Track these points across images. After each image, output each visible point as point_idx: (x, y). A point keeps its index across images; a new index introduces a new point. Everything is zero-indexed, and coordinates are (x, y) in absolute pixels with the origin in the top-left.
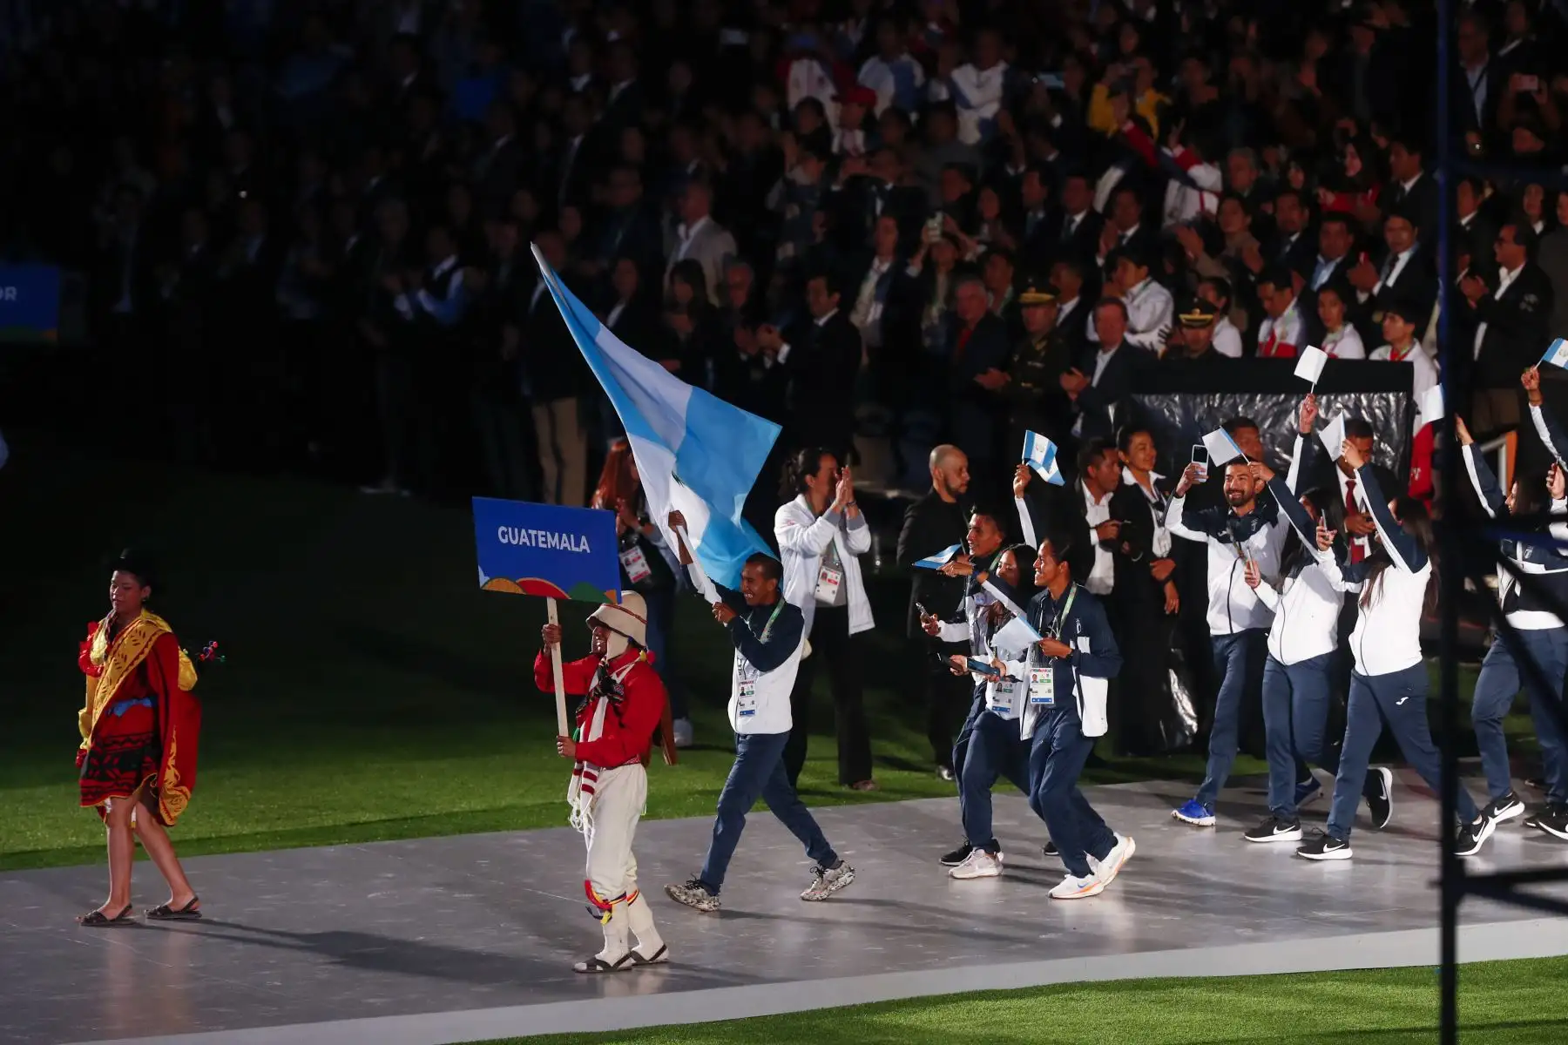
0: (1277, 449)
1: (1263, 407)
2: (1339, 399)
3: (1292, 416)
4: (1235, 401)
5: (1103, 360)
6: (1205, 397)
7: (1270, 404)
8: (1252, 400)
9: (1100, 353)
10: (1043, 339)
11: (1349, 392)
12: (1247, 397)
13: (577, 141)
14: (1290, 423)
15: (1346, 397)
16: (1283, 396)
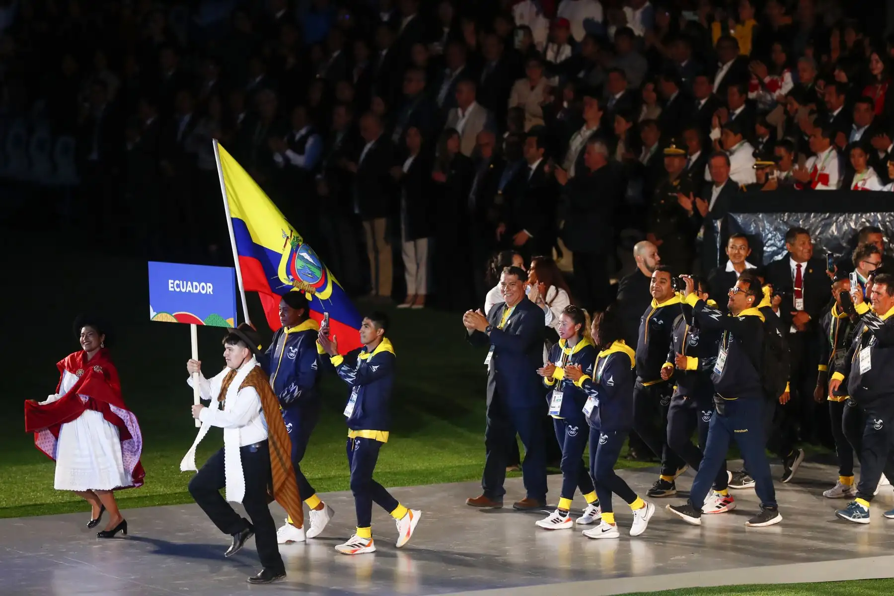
0: (825, 248)
1: (815, 221)
2: (864, 216)
3: (834, 228)
4: (797, 217)
5: (716, 192)
6: (778, 215)
7: (820, 219)
8: (808, 217)
9: (714, 187)
10: (677, 178)
11: (870, 212)
12: (805, 215)
13: (384, 52)
14: (833, 232)
15: (868, 214)
16: (828, 215)
